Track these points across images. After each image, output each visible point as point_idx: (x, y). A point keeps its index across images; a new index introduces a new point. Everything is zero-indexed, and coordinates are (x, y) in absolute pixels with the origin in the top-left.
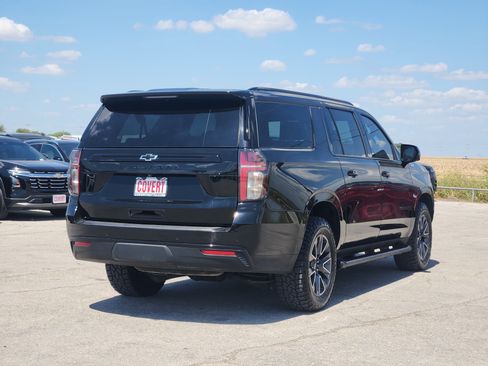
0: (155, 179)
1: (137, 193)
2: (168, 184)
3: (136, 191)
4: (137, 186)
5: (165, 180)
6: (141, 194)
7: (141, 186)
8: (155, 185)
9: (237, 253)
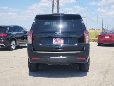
0: (59, 39)
1: (54, 43)
2: (64, 40)
3: (53, 42)
4: (53, 41)
5: (63, 39)
6: (55, 43)
7: (55, 41)
8: (60, 40)
9: (85, 58)
